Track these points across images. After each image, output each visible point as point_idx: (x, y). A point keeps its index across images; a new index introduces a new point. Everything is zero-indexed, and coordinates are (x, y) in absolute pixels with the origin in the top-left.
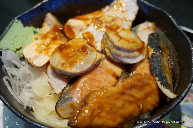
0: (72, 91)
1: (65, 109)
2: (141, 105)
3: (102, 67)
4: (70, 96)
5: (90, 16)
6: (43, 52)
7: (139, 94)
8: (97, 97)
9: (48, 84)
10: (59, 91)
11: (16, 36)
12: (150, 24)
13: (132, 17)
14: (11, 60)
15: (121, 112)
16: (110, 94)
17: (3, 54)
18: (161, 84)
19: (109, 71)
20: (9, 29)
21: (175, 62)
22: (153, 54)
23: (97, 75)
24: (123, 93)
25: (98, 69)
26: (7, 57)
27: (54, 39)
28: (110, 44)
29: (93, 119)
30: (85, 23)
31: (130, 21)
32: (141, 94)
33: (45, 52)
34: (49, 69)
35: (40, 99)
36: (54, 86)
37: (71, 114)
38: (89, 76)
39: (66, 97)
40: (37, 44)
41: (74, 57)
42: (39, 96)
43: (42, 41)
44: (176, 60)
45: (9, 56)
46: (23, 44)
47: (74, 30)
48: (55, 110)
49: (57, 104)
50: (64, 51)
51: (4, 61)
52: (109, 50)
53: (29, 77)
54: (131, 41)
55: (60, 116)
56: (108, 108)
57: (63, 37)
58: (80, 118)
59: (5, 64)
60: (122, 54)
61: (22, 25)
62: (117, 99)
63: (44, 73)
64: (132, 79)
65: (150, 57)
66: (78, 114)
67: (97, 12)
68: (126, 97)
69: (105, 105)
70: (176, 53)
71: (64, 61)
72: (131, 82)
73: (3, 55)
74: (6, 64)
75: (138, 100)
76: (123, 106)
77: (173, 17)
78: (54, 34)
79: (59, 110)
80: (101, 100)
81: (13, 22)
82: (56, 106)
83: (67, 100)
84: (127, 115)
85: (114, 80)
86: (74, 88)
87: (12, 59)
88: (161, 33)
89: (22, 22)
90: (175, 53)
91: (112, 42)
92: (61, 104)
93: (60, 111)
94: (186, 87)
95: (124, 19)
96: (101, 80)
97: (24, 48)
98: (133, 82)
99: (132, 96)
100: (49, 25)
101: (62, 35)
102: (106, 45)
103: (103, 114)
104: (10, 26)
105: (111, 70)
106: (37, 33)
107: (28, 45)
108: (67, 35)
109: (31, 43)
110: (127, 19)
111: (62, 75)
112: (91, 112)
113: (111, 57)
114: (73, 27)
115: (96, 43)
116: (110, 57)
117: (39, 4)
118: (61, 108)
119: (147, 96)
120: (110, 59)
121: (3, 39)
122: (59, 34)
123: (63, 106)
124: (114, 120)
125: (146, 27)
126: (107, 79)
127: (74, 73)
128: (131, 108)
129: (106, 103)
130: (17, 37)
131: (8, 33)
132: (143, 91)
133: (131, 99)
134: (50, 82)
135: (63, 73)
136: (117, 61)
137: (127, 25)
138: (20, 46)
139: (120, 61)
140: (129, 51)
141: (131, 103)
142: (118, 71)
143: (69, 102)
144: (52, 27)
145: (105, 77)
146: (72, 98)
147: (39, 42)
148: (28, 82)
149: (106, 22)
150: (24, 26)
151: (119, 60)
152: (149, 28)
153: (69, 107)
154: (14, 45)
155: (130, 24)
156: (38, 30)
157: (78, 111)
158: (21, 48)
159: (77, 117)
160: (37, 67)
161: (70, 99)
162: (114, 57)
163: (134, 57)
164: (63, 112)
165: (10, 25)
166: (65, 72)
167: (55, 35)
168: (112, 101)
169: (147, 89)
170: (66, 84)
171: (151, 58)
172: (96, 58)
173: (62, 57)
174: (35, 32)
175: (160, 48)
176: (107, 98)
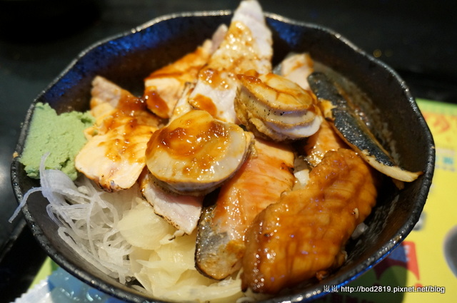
0: (220, 220)
1: (219, 259)
2: (356, 210)
3: (257, 158)
4: (219, 230)
5: (180, 66)
6: (122, 157)
7: (345, 190)
8: (282, 216)
9: (158, 220)
10: (190, 226)
11: (49, 139)
12: (301, 58)
13: (266, 50)
14: (61, 191)
15: (332, 232)
16: (302, 206)
17: (44, 180)
18: (378, 160)
19: (272, 162)
20: (29, 125)
21: (371, 116)
22: (333, 110)
23: (256, 174)
24: (322, 197)
25: (252, 162)
26: (52, 186)
27: (133, 125)
28: (260, 109)
29: (292, 263)
30: (180, 80)
31: (266, 59)
32: (349, 190)
33: (128, 155)
34: (148, 189)
35: (148, 254)
36: (176, 220)
37: (233, 266)
38: (240, 181)
39: (211, 234)
40: (102, 143)
41: (203, 151)
42: (145, 248)
43: (109, 134)
44: (372, 112)
45: (55, 183)
46: (69, 150)
47: (165, 99)
48: (195, 269)
49: (196, 254)
50: (175, 143)
51: (49, 195)
52: (262, 120)
53: (104, 216)
54: (295, 93)
55: (211, 277)
56: (309, 234)
57: (148, 117)
58: (267, 269)
59: (52, 200)
60: (290, 121)
61: (53, 111)
62: (317, 209)
63: (139, 200)
64: (326, 164)
65: (330, 116)
66: (259, 262)
67: (190, 56)
68: (330, 203)
69: (303, 229)
70: (369, 100)
71: (184, 163)
72: (328, 171)
73: (44, 183)
74: (54, 200)
75: (348, 201)
76: (331, 220)
77: (343, 34)
78: (128, 116)
79: (204, 266)
80: (290, 220)
81: (33, 109)
82: (196, 259)
83: (216, 239)
84: (342, 237)
85: (287, 175)
86: (223, 212)
87: (61, 187)
88: (327, 70)
89: (52, 105)
90: (366, 101)
91: (265, 104)
92: (206, 252)
93: (209, 267)
94: (428, 155)
95: (255, 58)
96: (267, 183)
97: (75, 158)
98: (331, 168)
99: (337, 197)
100: (108, 100)
101: (144, 114)
102: (252, 112)
103: (306, 248)
104: (30, 120)
105: (275, 158)
106: (89, 122)
107: (81, 149)
108: (154, 111)
109: (85, 144)
110: (260, 56)
111: (187, 191)
112: (283, 250)
113: (268, 132)
114: (162, 92)
115: (222, 113)
116: (266, 133)
117: (74, 62)
118: (208, 261)
119: (358, 189)
120: (265, 138)
121: (24, 149)
122: (138, 113)
123: (213, 255)
124: (326, 253)
125: (294, 64)
126: (275, 177)
127: (214, 183)
128: (342, 220)
129: (302, 224)
130: (52, 140)
131: (31, 135)
132: (351, 182)
133: (338, 203)
134: (161, 214)
135: (189, 188)
136: (280, 138)
137: (263, 67)
138: (66, 157)
139: (286, 138)
140: (300, 113)
141: (339, 210)
142: (287, 156)
143: (222, 243)
144: (116, 102)
145: (270, 174)
146: (225, 234)
147: (103, 137)
148: (106, 226)
149: (224, 69)
150: (59, 113)
151: (283, 135)
152: (299, 66)
153: (225, 254)
154: (53, 156)
155: (268, 64)
156: (88, 115)
157: (257, 256)
158: (68, 160)
159: (258, 267)
160: (125, 189)
161: (222, 236)
162: (273, 131)
163: (310, 123)
164: (214, 266)
165: (28, 116)
166: (194, 185)
167: (131, 116)
168: (309, 218)
169: (355, 178)
170: (200, 209)
171: (334, 119)
172: (246, 142)
173: (176, 157)
174: (84, 121)
175: (339, 96)
176: (300, 213)
